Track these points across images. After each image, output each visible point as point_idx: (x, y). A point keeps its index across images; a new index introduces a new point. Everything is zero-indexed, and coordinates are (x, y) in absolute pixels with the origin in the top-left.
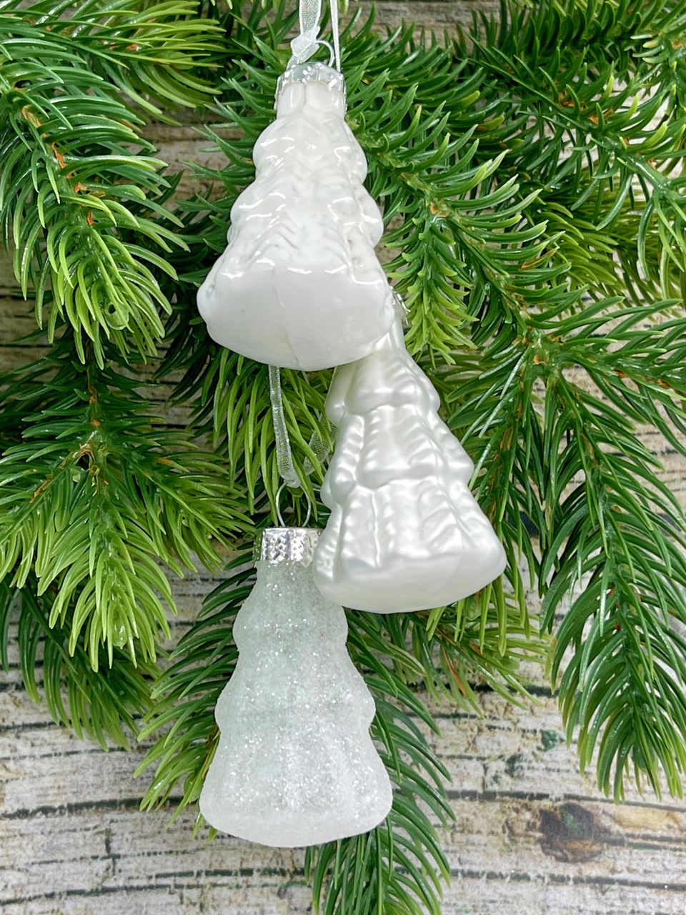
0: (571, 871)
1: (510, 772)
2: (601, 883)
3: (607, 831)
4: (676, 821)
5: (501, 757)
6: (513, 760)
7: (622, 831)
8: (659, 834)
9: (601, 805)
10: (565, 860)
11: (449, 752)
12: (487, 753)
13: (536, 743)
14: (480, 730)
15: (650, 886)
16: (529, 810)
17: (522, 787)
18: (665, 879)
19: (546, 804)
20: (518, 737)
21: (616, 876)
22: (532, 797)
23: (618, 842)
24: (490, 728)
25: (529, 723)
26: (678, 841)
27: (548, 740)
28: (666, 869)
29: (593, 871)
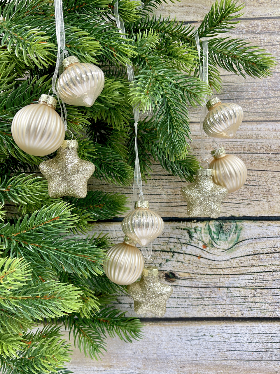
0: (170, 284)
1: (160, 266)
2: (176, 286)
3: (177, 277)
4: (190, 275)
5: (158, 263)
6: (160, 264)
7: (180, 277)
8: (187, 277)
9: (176, 272)
10: (169, 282)
11: (149, 263)
12: (155, 263)
13: (165, 261)
14: (154, 259)
15: (184, 287)
16: (163, 273)
17: (162, 269)
18: (187, 285)
19: (166, 272)
20: (161, 260)
21: (178, 285)
22: (164, 271)
23: (179, 279)
24: (156, 258)
25: (163, 257)
26: (190, 279)
27: (167, 260)
28: (188, 284)
29: (174, 284)
